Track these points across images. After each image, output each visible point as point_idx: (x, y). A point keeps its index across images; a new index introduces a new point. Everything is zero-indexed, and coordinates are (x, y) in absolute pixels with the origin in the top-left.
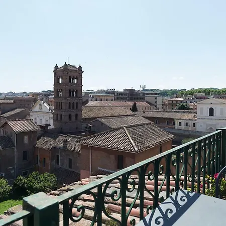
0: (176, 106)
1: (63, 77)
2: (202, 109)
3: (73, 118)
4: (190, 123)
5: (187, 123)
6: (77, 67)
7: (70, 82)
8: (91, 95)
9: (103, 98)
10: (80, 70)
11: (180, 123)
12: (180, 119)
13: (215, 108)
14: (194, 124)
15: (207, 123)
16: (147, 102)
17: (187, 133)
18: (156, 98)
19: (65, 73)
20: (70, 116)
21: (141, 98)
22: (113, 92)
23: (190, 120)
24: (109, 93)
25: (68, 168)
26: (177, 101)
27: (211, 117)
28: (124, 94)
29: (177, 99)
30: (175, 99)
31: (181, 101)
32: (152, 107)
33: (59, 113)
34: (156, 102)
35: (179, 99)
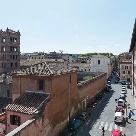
0: (80, 61)
1: (6, 38)
2: (94, 61)
3: (14, 65)
4: (88, 69)
5: (86, 69)
6: (16, 32)
7: (11, 41)
8: (29, 55)
9: (37, 57)
10: (18, 34)
11: (82, 69)
12: (83, 67)
13: (101, 60)
14: (90, 69)
15: (97, 68)
16: (64, 59)
17: (86, 73)
18: (69, 57)
19: (8, 35)
20: (11, 64)
21: (60, 57)
22: (43, 53)
23: (88, 67)
24: (40, 54)
25: (7, 97)
26: (80, 59)
27: (99, 65)
28: (50, 55)
29: (80, 58)
30: (79, 58)
31: (83, 59)
32: (66, 62)
33: (3, 62)
34: (69, 60)
35: (81, 58)
